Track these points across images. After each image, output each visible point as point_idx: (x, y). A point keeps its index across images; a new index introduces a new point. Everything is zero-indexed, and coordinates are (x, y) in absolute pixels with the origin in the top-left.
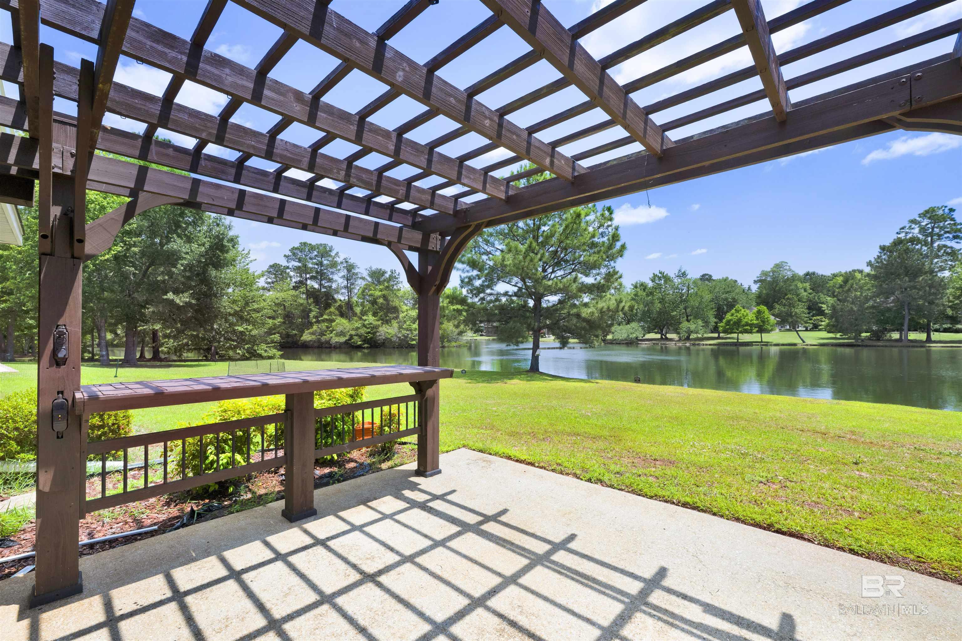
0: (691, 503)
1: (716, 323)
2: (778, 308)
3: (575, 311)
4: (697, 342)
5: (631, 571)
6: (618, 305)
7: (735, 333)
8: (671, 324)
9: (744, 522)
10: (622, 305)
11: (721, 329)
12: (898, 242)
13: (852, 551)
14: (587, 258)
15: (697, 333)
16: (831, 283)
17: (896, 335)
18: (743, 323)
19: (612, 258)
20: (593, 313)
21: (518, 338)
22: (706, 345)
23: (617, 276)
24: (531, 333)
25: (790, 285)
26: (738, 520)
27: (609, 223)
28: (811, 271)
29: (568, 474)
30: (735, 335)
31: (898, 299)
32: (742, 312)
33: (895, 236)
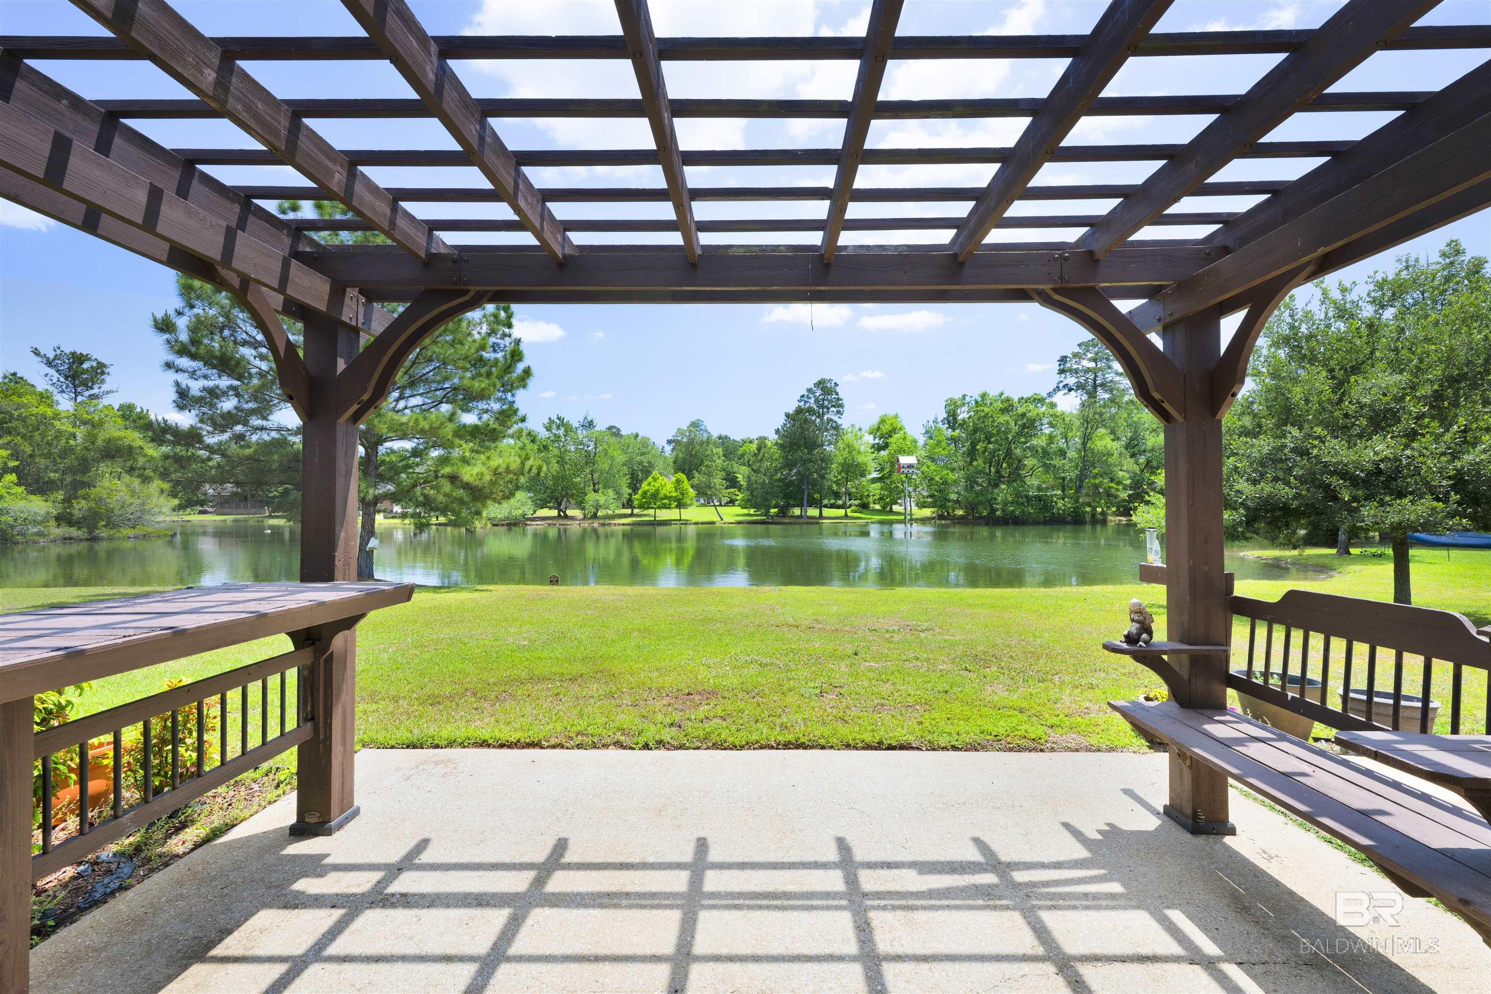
0: (794, 741)
1: (630, 495)
2: (698, 477)
3: (447, 470)
4: (607, 522)
5: (812, 859)
6: (523, 464)
7: (652, 508)
8: (572, 496)
9: (855, 748)
10: (528, 464)
11: (636, 503)
12: (799, 411)
13: (955, 748)
15: (607, 508)
16: (741, 451)
17: (797, 511)
18: (661, 495)
19: (510, 387)
20: (481, 475)
22: (619, 525)
23: (516, 418)
25: (706, 450)
26: (848, 746)
27: (507, 330)
28: (724, 434)
29: (606, 746)
30: (651, 512)
31: (799, 472)
32: (660, 481)
33: (796, 404)
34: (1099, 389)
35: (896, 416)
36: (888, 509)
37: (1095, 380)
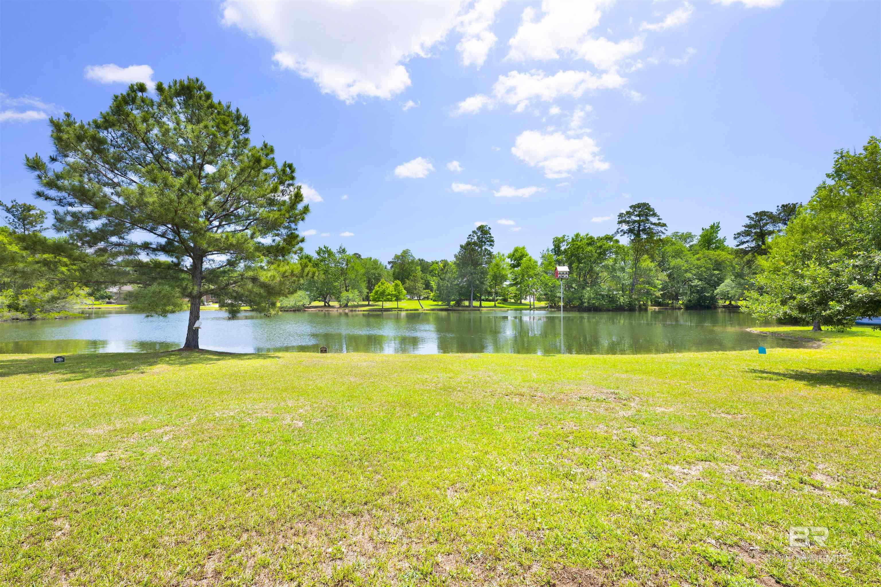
1: (368, 293)
2: (408, 283)
4: (354, 309)
7: (381, 301)
8: (333, 294)
10: (306, 270)
11: (371, 298)
12: (468, 244)
14: (265, 215)
15: (354, 301)
16: (431, 268)
18: (386, 293)
19: (294, 219)
20: (273, 278)
21: (165, 305)
22: (361, 311)
23: (298, 239)
24: (187, 299)
25: (412, 267)
28: (421, 258)
30: (380, 303)
31: (468, 280)
32: (385, 285)
33: (467, 240)
34: (641, 233)
35: (524, 248)
36: (519, 302)
37: (639, 227)
